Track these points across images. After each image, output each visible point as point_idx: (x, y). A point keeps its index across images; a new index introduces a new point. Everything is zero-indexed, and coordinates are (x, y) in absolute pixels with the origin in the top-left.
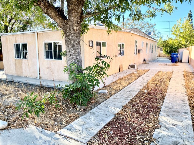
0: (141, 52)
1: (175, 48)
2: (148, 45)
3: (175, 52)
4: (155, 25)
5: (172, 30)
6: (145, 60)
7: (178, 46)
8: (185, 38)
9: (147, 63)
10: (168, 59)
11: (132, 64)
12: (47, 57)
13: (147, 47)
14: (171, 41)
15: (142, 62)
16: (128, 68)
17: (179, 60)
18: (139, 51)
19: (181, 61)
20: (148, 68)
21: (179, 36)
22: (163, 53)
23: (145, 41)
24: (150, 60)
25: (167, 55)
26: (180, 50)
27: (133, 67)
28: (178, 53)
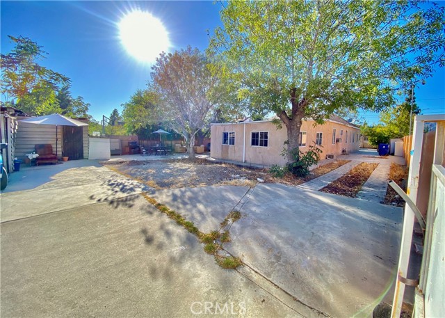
0: (340, 141)
1: (385, 138)
2: (348, 134)
3: (385, 142)
6: (344, 151)
7: (389, 135)
8: (399, 127)
9: (346, 154)
10: (376, 151)
11: (330, 153)
12: (253, 144)
13: (347, 136)
14: (380, 129)
15: (340, 152)
16: (325, 158)
17: (391, 153)
18: (338, 141)
19: (393, 154)
20: (349, 160)
21: (391, 122)
22: (369, 143)
23: (344, 129)
24: (351, 151)
25: (375, 146)
26: (392, 141)
27: (331, 157)
28: (389, 144)
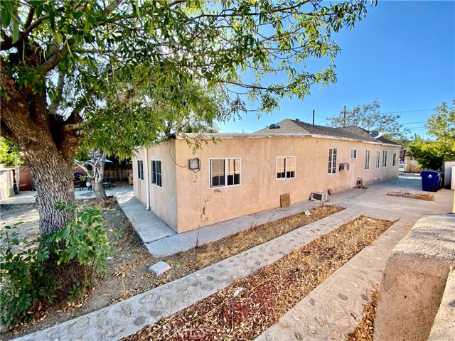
0: (345, 168)
1: (438, 159)
2: (372, 154)
4: (398, 117)
5: (428, 125)
6: (359, 182)
7: (443, 156)
9: (363, 188)
13: (367, 158)
14: (426, 146)
15: (353, 184)
16: (308, 198)
17: (445, 184)
18: (341, 167)
19: (448, 187)
21: (446, 135)
22: (417, 165)
23: (362, 148)
24: (378, 179)
26: (447, 164)
27: (318, 196)
